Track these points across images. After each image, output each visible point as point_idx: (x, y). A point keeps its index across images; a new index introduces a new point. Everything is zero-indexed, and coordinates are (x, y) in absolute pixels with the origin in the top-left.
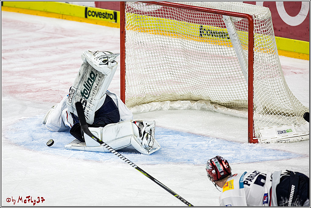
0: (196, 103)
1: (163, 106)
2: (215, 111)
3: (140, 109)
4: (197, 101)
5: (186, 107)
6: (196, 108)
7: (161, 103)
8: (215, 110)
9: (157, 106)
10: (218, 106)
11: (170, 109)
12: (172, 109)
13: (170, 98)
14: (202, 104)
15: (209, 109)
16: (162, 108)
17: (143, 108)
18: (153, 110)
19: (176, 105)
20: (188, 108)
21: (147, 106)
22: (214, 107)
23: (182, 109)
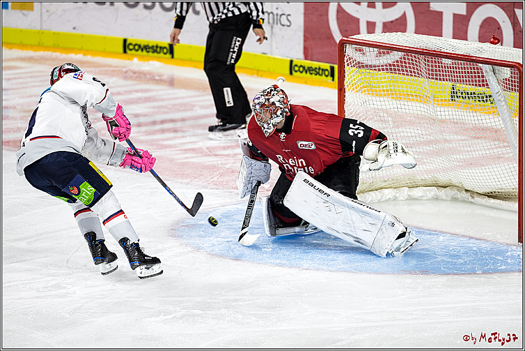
0: (443, 190)
1: (397, 195)
2: (471, 202)
3: (366, 199)
4: (445, 187)
5: (431, 196)
6: (445, 198)
7: (395, 190)
8: (472, 200)
9: (390, 195)
10: (475, 196)
11: (407, 199)
12: (411, 199)
13: (407, 183)
14: (453, 192)
15: (462, 200)
16: (396, 197)
17: (371, 197)
18: (383, 199)
19: (417, 192)
20: (433, 197)
21: (375, 194)
22: (470, 197)
23: (425, 198)
